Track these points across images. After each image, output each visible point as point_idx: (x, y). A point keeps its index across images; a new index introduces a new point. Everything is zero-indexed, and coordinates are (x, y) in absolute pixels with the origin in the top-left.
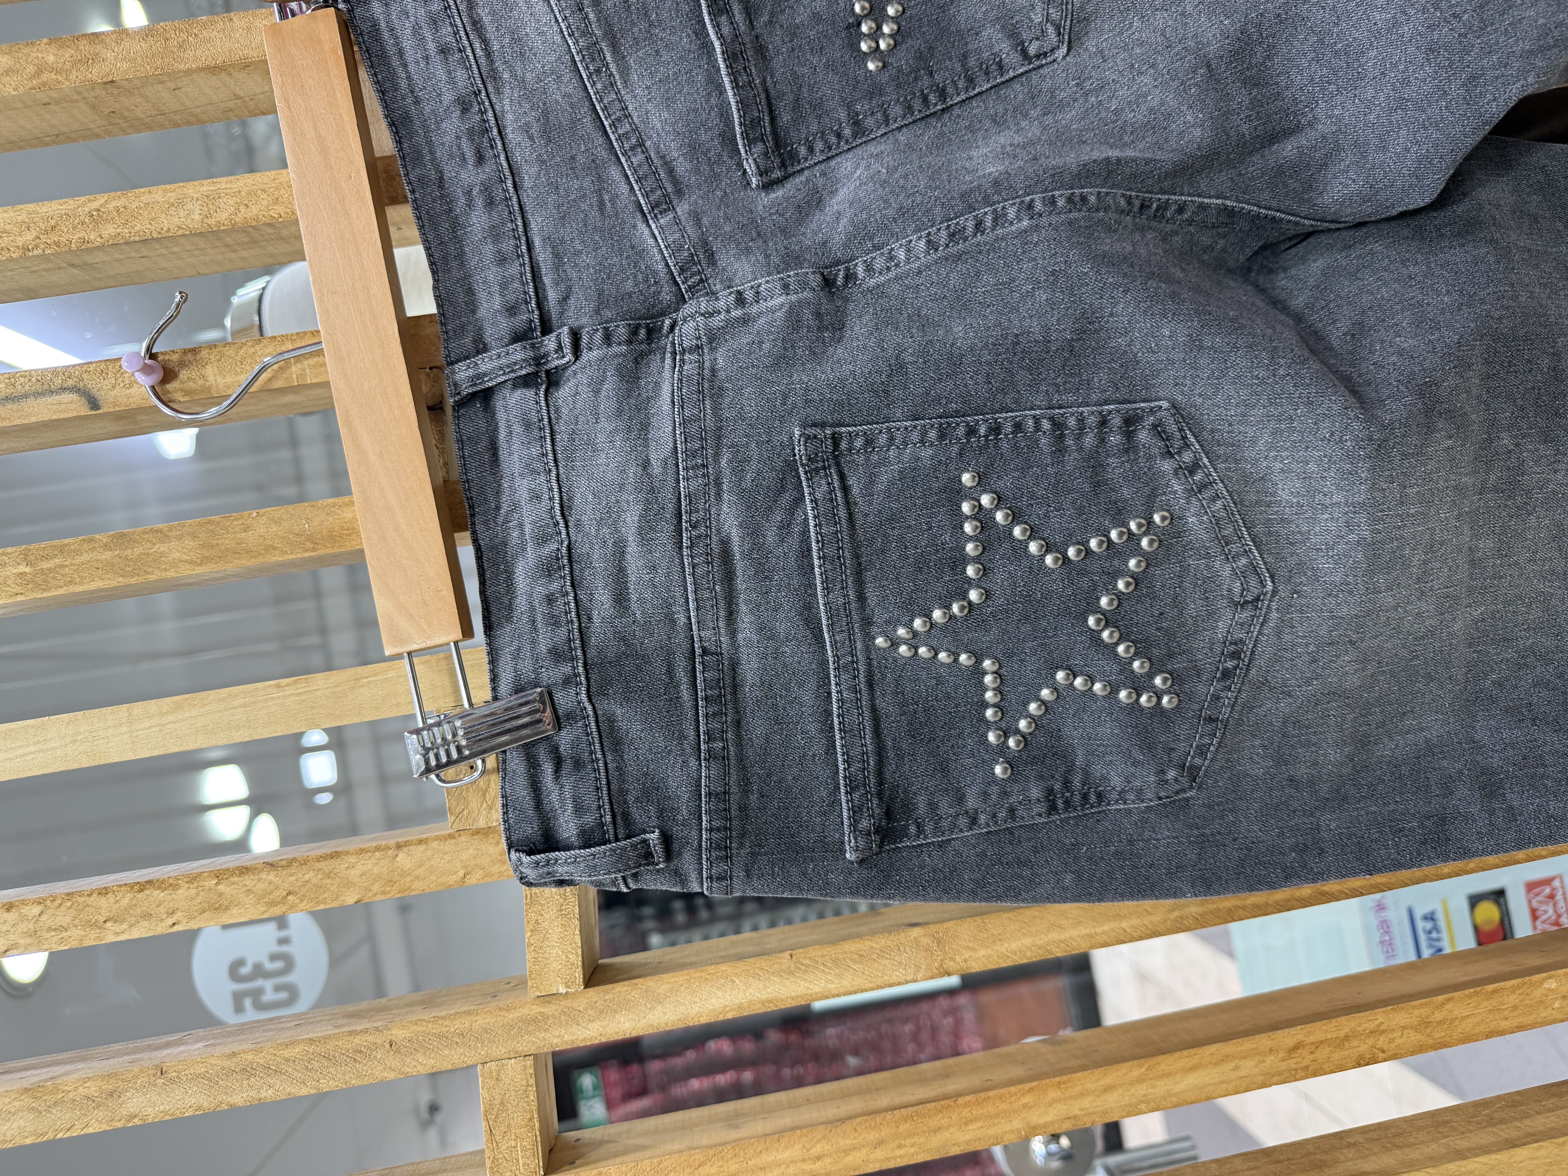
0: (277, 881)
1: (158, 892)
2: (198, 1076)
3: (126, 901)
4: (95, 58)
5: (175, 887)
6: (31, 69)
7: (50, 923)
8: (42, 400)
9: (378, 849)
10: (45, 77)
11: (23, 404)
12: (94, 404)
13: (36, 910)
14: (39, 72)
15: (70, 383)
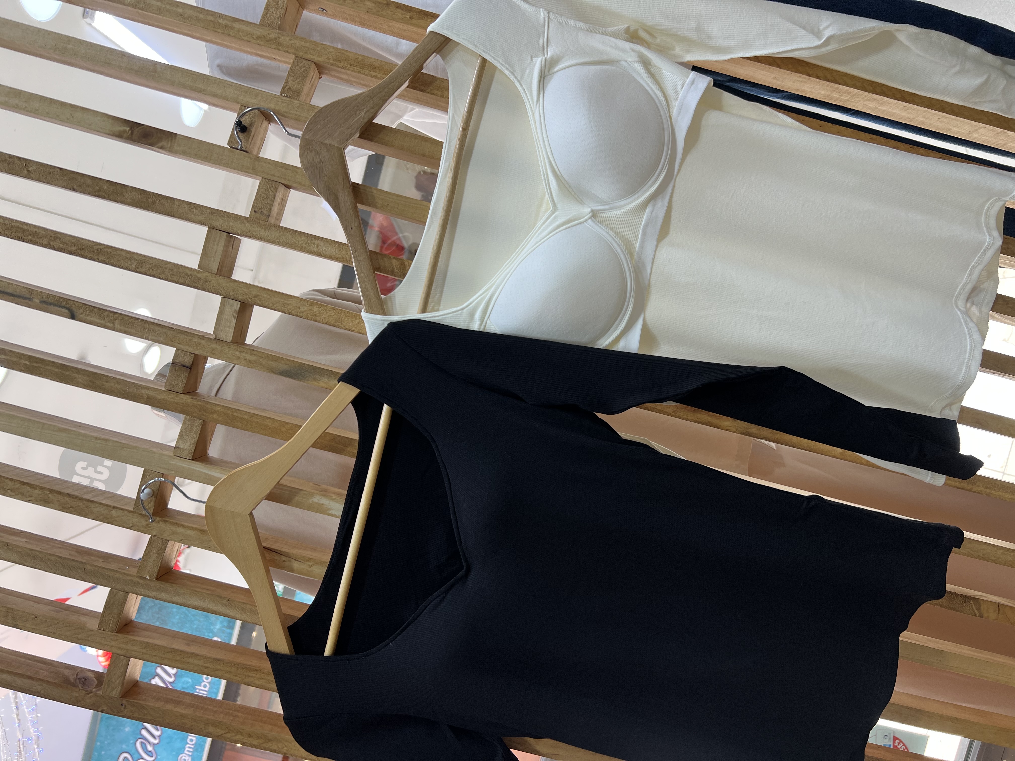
0: (69, 501)
1: (29, 488)
2: (19, 552)
3: (17, 486)
5: (35, 489)
8: (56, 308)
9: (107, 505)
10: (101, 193)
11: (50, 307)
12: (73, 317)
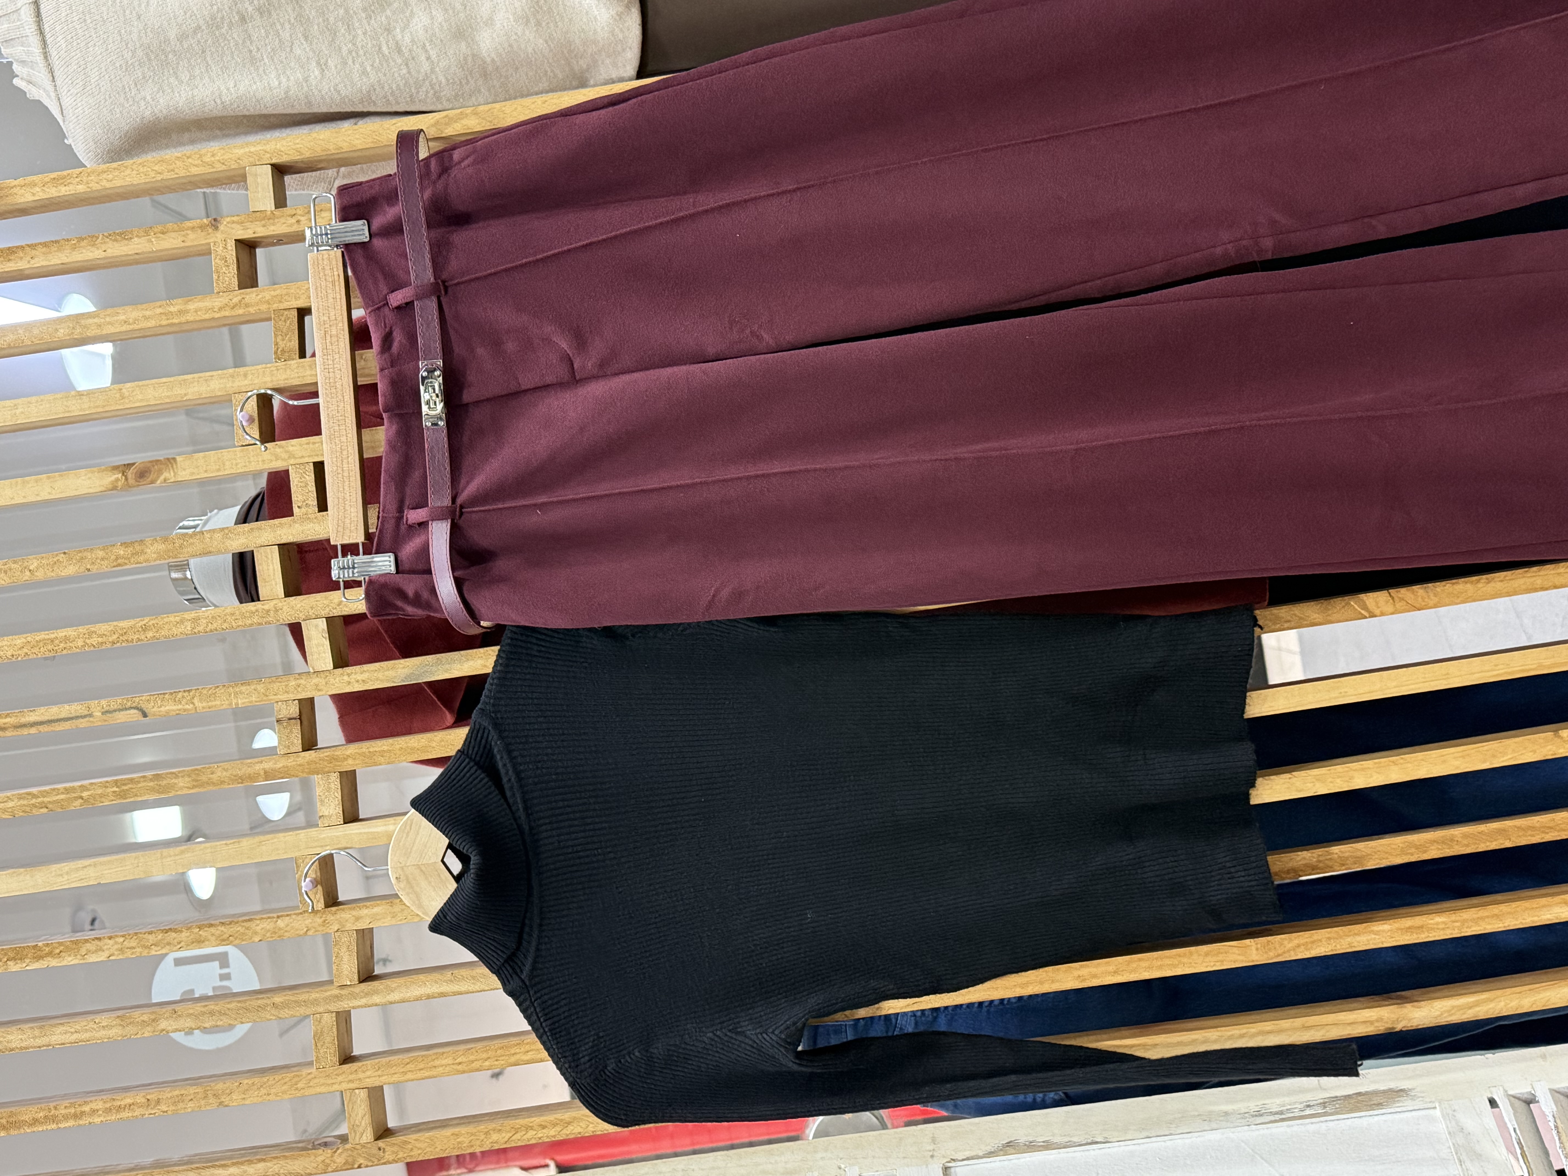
0: (225, 930)
2: (191, 1014)
3: (160, 937)
4: (143, 552)
5: (181, 931)
6: (113, 557)
7: (128, 945)
8: (122, 713)
9: (269, 918)
10: (119, 561)
11: (115, 714)
12: (145, 715)
13: (121, 939)
14: (117, 559)
15: (134, 705)
